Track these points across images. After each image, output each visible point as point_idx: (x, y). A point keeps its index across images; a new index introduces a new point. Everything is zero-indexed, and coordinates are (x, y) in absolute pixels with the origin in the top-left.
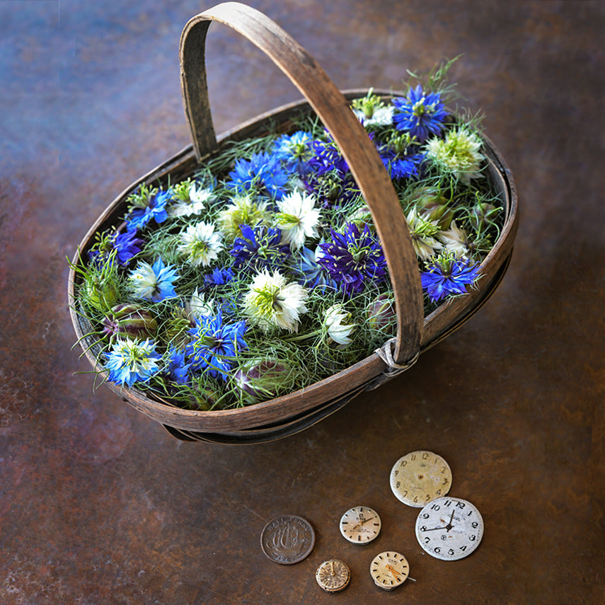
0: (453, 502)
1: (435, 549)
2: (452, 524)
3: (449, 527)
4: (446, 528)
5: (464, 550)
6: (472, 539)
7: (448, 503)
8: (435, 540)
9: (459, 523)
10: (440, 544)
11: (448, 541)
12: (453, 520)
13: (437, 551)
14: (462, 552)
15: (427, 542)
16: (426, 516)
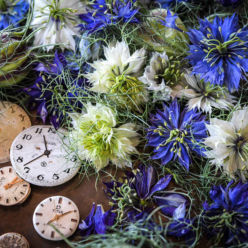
0: (44, 129)
1: (38, 177)
2: (49, 149)
3: (47, 153)
4: (45, 154)
5: (68, 172)
6: (73, 160)
7: (39, 131)
8: (35, 168)
9: (56, 147)
10: (41, 171)
11: (49, 167)
12: (48, 145)
13: (41, 178)
14: (67, 174)
15: (27, 172)
16: (20, 146)
